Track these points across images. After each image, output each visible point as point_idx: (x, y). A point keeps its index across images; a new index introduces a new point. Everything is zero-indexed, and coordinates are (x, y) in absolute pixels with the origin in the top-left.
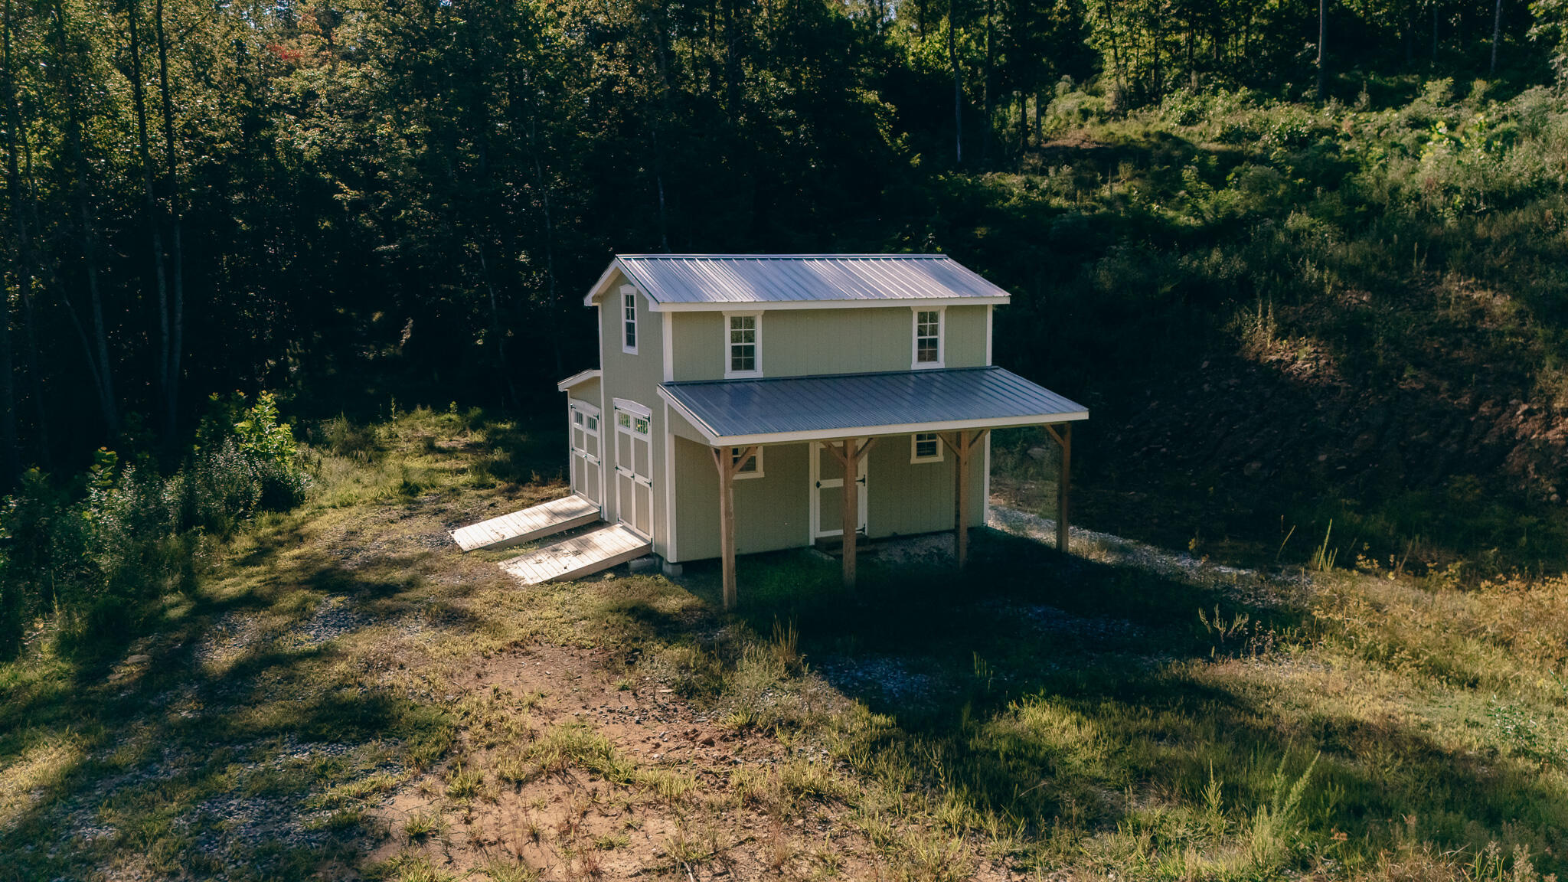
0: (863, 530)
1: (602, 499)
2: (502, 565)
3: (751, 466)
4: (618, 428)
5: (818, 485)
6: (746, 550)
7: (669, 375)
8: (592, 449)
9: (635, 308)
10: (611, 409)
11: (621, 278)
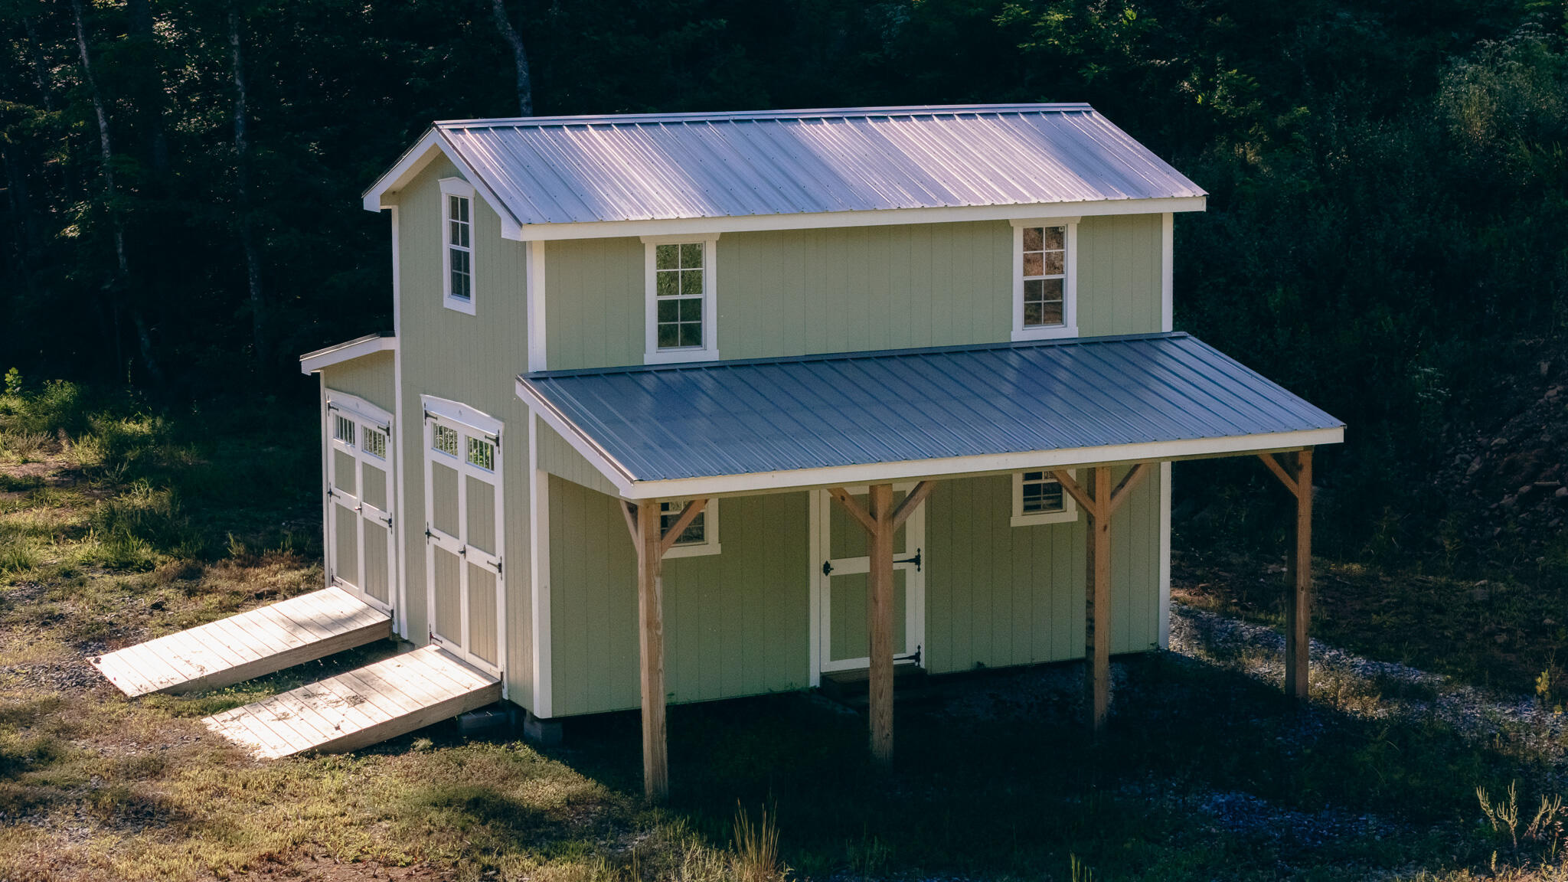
0: (917, 657)
1: (397, 593)
2: (213, 723)
3: (695, 535)
4: (431, 455)
5: (827, 568)
6: (687, 695)
7: (538, 358)
8: (375, 493)
9: (471, 224)
10: (417, 416)
11: (441, 165)
